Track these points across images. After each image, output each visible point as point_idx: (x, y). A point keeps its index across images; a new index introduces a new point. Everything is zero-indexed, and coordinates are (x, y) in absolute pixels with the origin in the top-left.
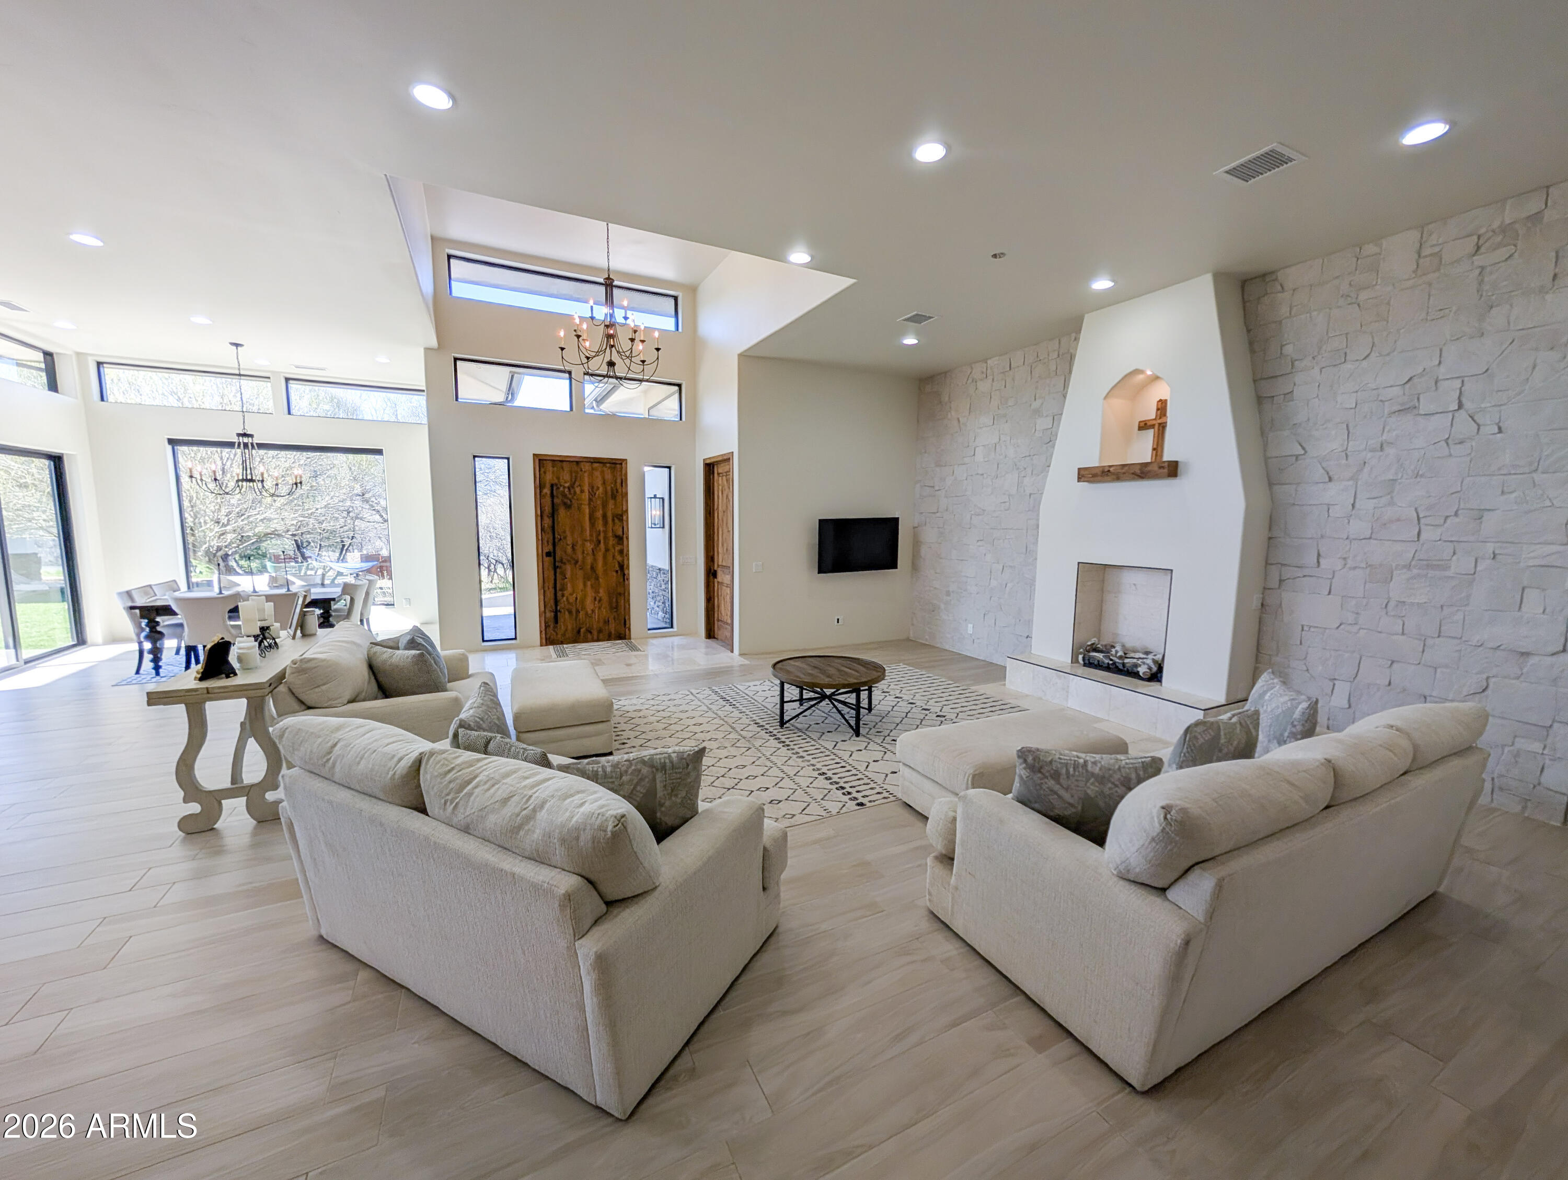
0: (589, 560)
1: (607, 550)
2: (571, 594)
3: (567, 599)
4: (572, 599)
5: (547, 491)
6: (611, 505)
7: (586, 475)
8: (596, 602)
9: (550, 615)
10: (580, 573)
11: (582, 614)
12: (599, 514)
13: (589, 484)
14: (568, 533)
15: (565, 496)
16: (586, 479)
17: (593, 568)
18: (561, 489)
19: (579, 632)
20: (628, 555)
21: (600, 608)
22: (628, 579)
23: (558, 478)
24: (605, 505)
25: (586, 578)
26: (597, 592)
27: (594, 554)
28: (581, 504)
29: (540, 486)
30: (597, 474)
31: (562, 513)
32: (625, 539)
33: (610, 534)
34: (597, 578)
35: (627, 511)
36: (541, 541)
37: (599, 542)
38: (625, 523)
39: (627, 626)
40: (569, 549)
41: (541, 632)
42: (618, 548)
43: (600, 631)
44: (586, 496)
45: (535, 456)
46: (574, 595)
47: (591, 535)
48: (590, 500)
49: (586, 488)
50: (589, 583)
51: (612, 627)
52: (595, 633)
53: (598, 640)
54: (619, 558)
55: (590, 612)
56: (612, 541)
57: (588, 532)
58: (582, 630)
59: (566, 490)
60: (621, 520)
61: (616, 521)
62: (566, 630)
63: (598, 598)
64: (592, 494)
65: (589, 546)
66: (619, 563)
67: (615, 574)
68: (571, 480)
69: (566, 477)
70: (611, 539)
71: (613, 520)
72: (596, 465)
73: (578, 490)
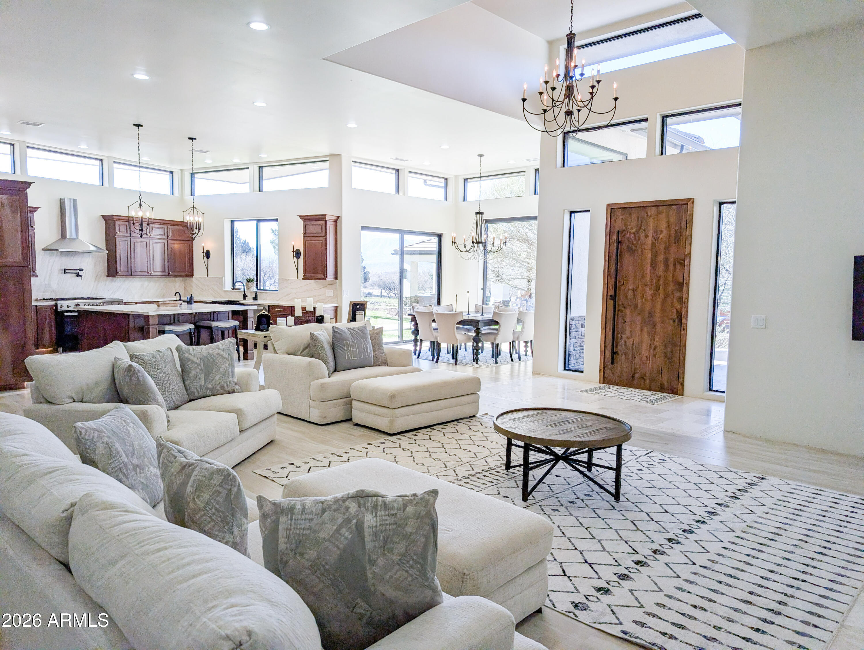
0: (648, 306)
1: (666, 296)
2: (628, 338)
3: (625, 342)
4: (630, 343)
5: (615, 237)
6: (674, 249)
7: (651, 219)
8: (652, 350)
9: (608, 355)
10: (638, 319)
11: (637, 360)
12: (661, 258)
13: (654, 229)
14: (631, 279)
15: (631, 242)
16: (651, 224)
17: (651, 315)
18: (628, 235)
19: (633, 377)
20: (686, 303)
21: (655, 356)
22: (685, 329)
23: (626, 225)
24: (667, 249)
25: (644, 323)
26: (653, 339)
27: (652, 300)
28: (644, 249)
29: (609, 234)
30: (663, 217)
31: (627, 258)
32: (685, 285)
33: (670, 279)
34: (654, 325)
35: (690, 254)
36: (606, 285)
37: (658, 288)
38: (686, 269)
39: (681, 380)
40: (630, 293)
41: (600, 370)
42: (677, 295)
43: (652, 380)
44: (650, 239)
45: (608, 205)
46: (632, 340)
47: (652, 280)
48: (653, 244)
49: (650, 234)
50: (645, 329)
51: (665, 379)
52: (648, 381)
53: (650, 389)
54: (677, 305)
55: (644, 359)
56: (671, 287)
57: (648, 279)
58: (637, 376)
59: (632, 236)
60: (683, 265)
61: (678, 266)
62: (621, 372)
63: (653, 346)
64: (656, 239)
65: (649, 292)
66: (677, 311)
67: (672, 322)
68: (637, 225)
69: (633, 224)
70: (671, 285)
71: (675, 265)
72: (661, 208)
73: (642, 235)
